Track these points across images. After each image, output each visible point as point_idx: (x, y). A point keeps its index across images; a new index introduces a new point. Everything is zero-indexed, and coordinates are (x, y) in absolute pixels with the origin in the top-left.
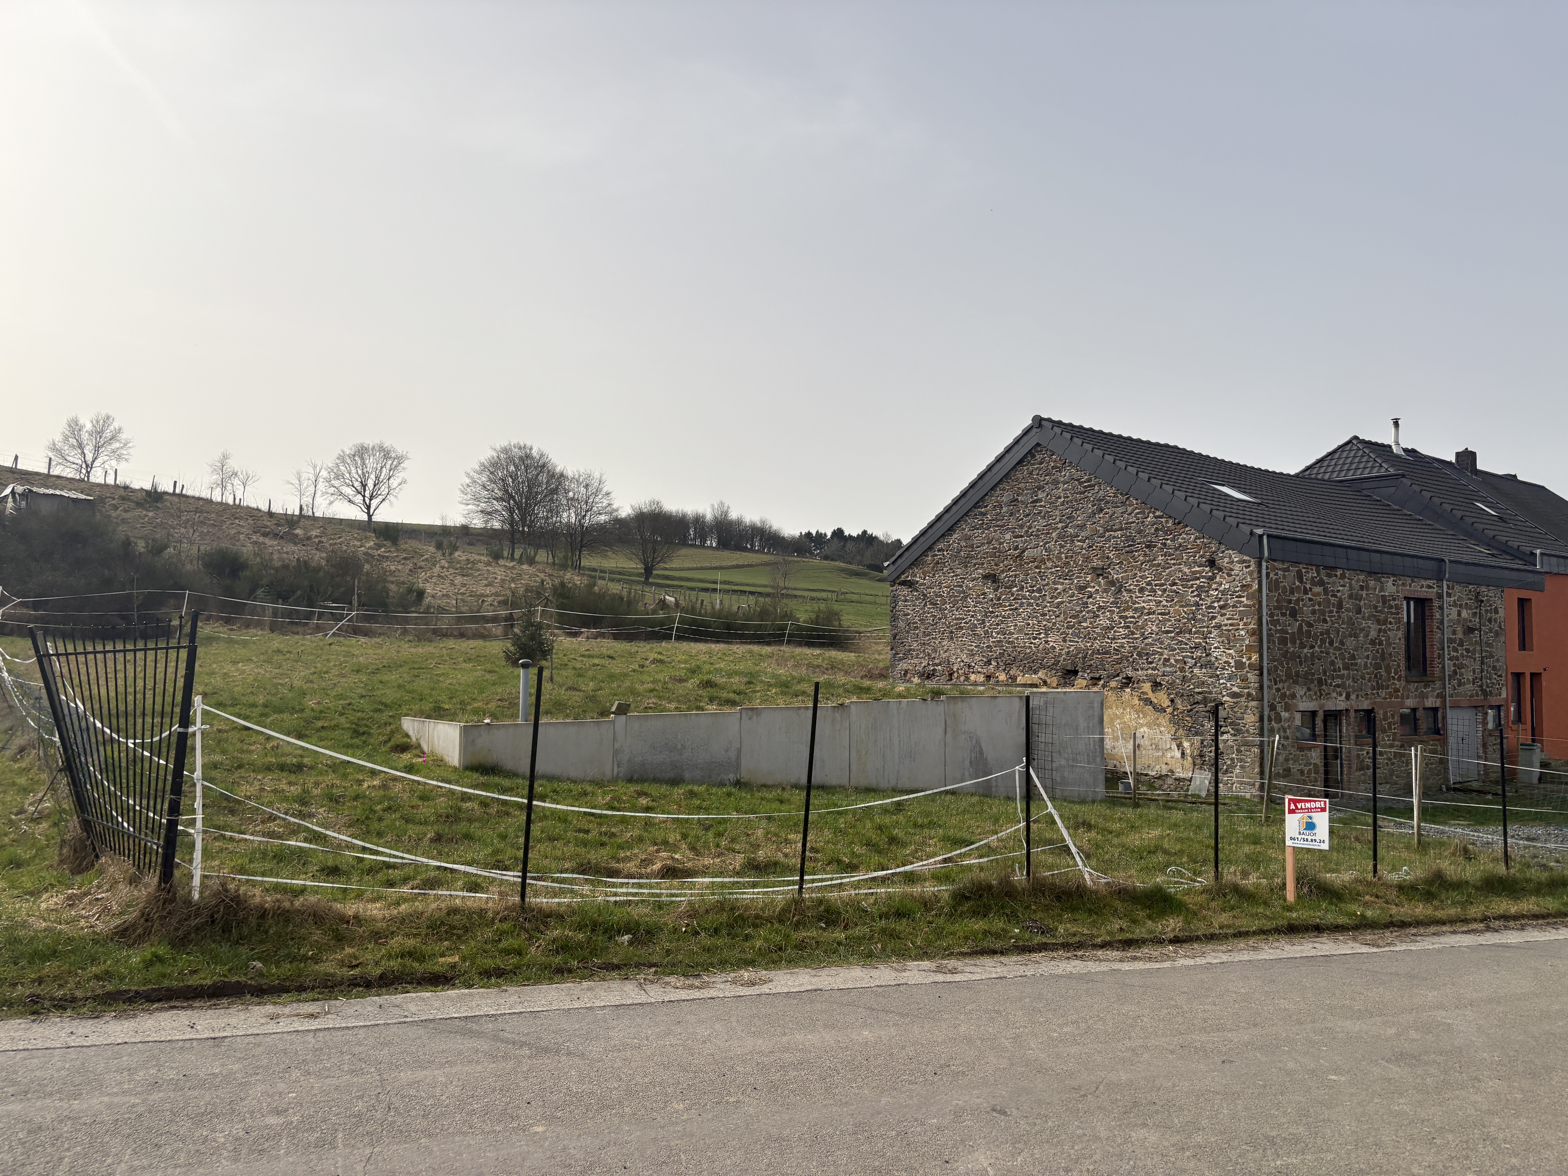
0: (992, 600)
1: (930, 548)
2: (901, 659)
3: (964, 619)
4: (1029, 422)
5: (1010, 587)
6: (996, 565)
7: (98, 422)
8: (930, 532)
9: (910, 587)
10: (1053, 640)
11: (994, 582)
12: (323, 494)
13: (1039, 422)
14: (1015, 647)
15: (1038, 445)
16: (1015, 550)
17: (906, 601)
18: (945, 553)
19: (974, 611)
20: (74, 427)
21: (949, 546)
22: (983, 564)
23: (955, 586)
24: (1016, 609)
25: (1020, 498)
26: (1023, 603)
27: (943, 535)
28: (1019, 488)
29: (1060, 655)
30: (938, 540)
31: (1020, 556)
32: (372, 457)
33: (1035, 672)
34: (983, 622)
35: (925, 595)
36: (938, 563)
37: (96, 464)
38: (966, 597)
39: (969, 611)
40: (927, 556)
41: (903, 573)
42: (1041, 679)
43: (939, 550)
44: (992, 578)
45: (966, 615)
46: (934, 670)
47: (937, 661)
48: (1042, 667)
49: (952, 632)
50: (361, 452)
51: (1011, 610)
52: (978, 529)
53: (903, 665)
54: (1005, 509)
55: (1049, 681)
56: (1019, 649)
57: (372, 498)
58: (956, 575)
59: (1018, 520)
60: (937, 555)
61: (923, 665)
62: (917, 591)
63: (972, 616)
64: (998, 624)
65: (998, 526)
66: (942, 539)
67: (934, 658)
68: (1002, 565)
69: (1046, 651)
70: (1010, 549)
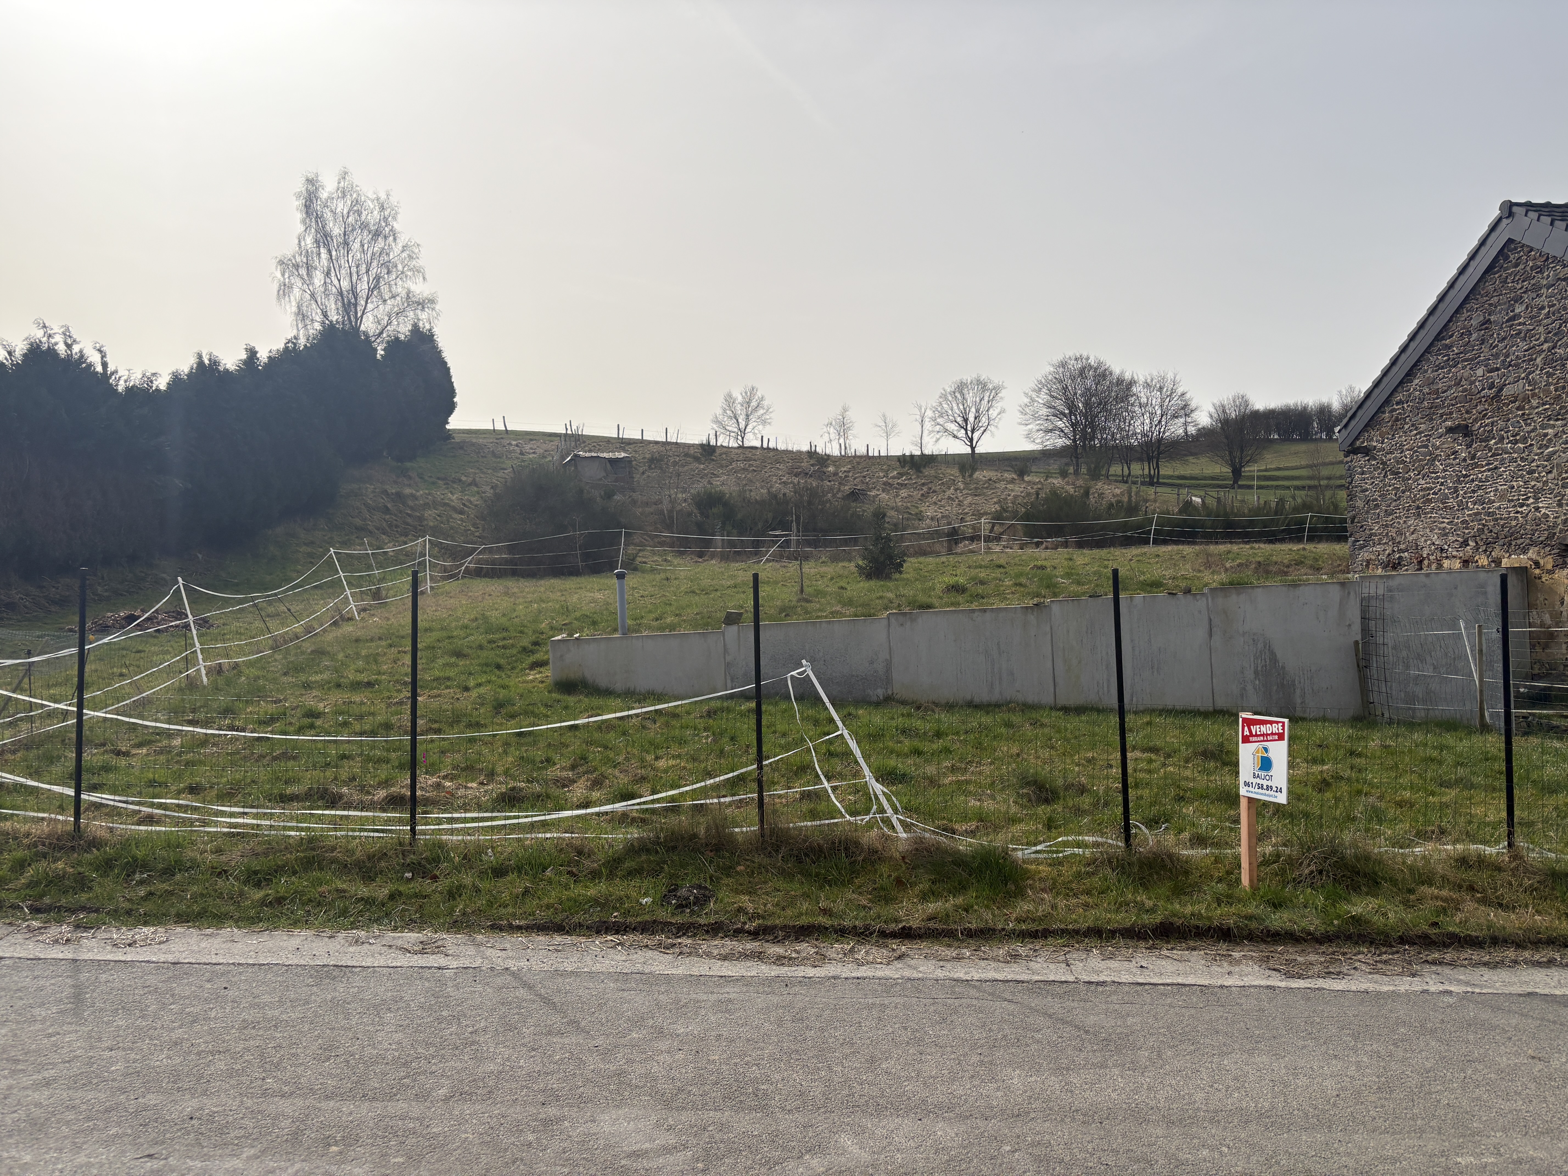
0: (1465, 460)
1: (1387, 401)
2: (1362, 547)
3: (1432, 489)
4: (1496, 213)
5: (1487, 440)
6: (1467, 412)
7: (746, 393)
8: (1386, 380)
9: (1367, 455)
10: (1546, 506)
11: (1465, 435)
12: (931, 432)
13: (1509, 209)
14: (1497, 520)
15: (1510, 241)
16: (1490, 389)
17: (1363, 473)
18: (1405, 405)
19: (1443, 478)
20: (729, 400)
21: (1411, 394)
22: (1451, 413)
23: (1419, 447)
24: (1496, 468)
25: (1492, 318)
26: (1504, 459)
27: (1401, 383)
28: (1491, 305)
29: (1555, 525)
30: (1395, 390)
31: (1498, 395)
32: (971, 392)
33: (1525, 551)
34: (1456, 490)
35: (1384, 463)
36: (1397, 420)
37: (747, 430)
38: (1434, 460)
39: (1438, 477)
40: (1384, 412)
41: (1357, 438)
42: (1531, 559)
43: (1398, 404)
44: (1464, 430)
45: (1434, 483)
46: (1400, 558)
47: (1402, 547)
48: (1533, 543)
49: (1418, 508)
50: (961, 387)
51: (1489, 470)
52: (1442, 368)
53: (1364, 555)
54: (1474, 336)
55: (1542, 562)
56: (1502, 522)
57: (973, 431)
58: (1420, 433)
59: (1492, 347)
60: (1395, 410)
61: (1387, 552)
62: (1375, 459)
63: (1442, 484)
64: (1474, 492)
65: (1466, 360)
66: (1400, 388)
67: (1399, 543)
68: (1474, 411)
69: (1537, 522)
70: (1483, 389)
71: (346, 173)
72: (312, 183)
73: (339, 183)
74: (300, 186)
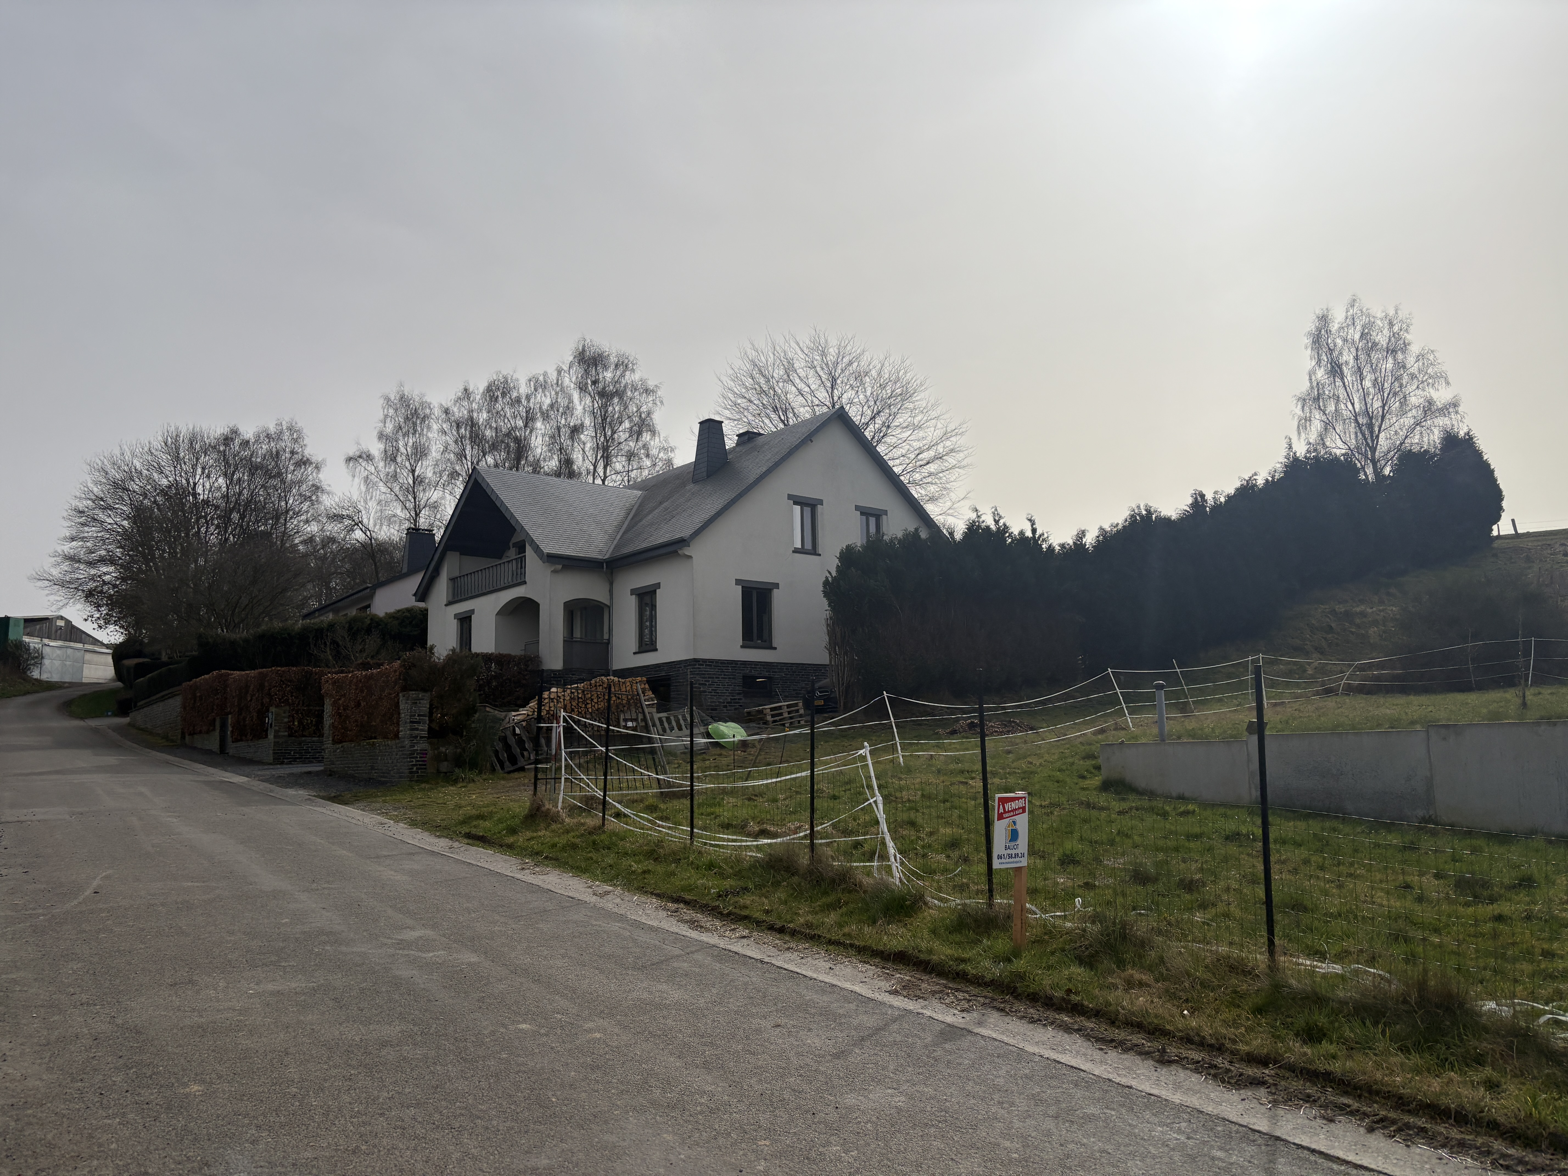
71: (1354, 300)
72: (1324, 319)
73: (1347, 312)
74: (1311, 325)
